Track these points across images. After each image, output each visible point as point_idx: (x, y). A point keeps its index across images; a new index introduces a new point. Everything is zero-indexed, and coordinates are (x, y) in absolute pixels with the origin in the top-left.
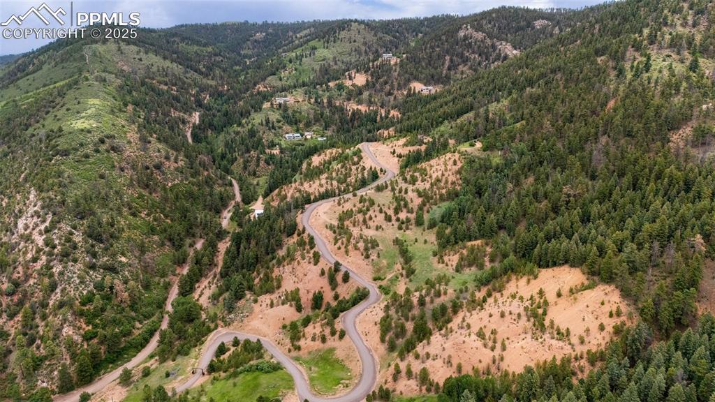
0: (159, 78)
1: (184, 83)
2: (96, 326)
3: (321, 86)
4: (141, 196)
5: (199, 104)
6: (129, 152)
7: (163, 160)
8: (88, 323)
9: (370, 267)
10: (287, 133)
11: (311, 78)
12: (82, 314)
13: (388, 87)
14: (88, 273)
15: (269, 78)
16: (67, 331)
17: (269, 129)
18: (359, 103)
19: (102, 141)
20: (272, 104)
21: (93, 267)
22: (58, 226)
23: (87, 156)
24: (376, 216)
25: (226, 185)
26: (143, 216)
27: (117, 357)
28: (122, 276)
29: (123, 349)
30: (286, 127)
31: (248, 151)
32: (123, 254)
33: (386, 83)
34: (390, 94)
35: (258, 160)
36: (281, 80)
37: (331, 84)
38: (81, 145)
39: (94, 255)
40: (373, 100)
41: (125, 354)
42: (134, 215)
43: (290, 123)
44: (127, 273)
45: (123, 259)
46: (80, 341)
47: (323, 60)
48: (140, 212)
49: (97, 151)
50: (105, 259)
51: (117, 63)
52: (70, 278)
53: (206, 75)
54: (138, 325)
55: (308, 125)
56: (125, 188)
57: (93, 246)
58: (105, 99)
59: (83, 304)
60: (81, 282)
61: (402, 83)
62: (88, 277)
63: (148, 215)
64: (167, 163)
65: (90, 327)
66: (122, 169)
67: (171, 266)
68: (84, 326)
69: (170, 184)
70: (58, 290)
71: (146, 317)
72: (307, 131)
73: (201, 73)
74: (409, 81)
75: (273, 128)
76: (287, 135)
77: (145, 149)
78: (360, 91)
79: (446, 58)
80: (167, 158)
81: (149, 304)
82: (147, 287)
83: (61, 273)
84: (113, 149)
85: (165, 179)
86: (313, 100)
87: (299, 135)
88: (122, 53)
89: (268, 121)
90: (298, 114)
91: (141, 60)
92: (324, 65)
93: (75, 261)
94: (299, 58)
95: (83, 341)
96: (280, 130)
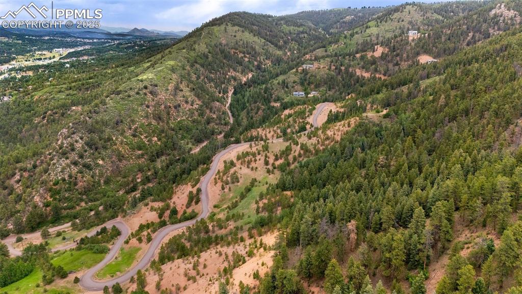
0: (241, 49)
1: (256, 53)
2: (55, 199)
3: (350, 57)
4: (150, 124)
5: (259, 67)
6: (162, 96)
7: (183, 103)
8: (51, 197)
9: (219, 197)
10: (296, 91)
11: (352, 50)
12: (50, 190)
13: (398, 58)
14: (70, 167)
15: (318, 50)
16: (37, 199)
17: (283, 88)
18: (367, 71)
19: (146, 87)
20: (297, 70)
21: (75, 163)
22: (72, 136)
23: (129, 96)
24: (260, 160)
25: (222, 124)
26: (142, 137)
27: (56, 220)
28: (93, 173)
29: (62, 217)
30: (299, 87)
31: (255, 102)
32: (103, 159)
33: (397, 55)
34: (397, 64)
35: (258, 109)
36: (326, 51)
37: (358, 55)
38: (131, 89)
39: (81, 157)
40: (378, 69)
41: (63, 220)
42: (134, 136)
43: (302, 84)
44: (97, 171)
45: (101, 162)
46: (41, 206)
47: (369, 36)
48: (142, 135)
49: (138, 93)
50: (89, 160)
51: (220, 38)
52: (57, 168)
53: (280, 48)
54: (83, 204)
55: (317, 86)
56: (141, 118)
57: (86, 151)
58: (180, 61)
59: (55, 185)
60: (61, 171)
61: (411, 55)
62: (68, 169)
63: (146, 137)
64: (185, 105)
65: (51, 200)
66: (148, 106)
67: (135, 172)
68: (48, 198)
69: (179, 120)
70: (47, 174)
71: (91, 201)
72: (315, 91)
73: (276, 45)
74: (418, 54)
75: (287, 87)
76: (294, 93)
77: (175, 95)
78: (374, 62)
79: (470, 34)
80: (187, 102)
81: (100, 193)
82: (107, 182)
83: (54, 164)
84: (151, 93)
85: (178, 116)
86: (333, 68)
87: (303, 93)
88: (226, 32)
89: (284, 82)
90: (313, 78)
91: (235, 36)
92: (367, 40)
93: (67, 158)
94: (352, 35)
95: (43, 207)
96: (292, 89)
